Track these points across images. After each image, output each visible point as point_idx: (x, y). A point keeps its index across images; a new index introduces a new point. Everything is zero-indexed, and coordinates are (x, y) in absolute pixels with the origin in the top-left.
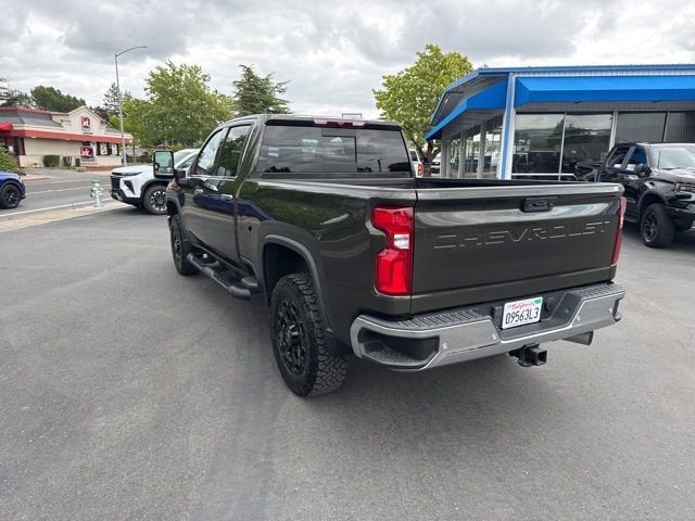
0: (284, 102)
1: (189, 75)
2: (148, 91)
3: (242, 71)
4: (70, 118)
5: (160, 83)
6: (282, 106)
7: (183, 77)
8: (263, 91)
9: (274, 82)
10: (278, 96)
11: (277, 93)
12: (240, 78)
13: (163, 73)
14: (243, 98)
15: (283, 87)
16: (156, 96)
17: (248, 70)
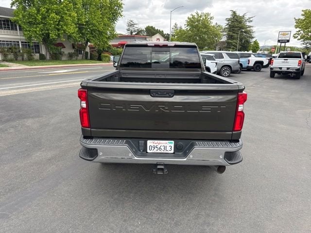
0: (250, 27)
1: (204, 17)
2: (186, 26)
3: (231, 13)
4: (153, 39)
5: (191, 22)
6: (248, 29)
7: (202, 19)
8: (240, 22)
9: (247, 17)
10: (248, 24)
11: (247, 23)
12: (229, 17)
13: (193, 17)
14: (230, 26)
15: (251, 19)
16: (189, 28)
17: (234, 13)
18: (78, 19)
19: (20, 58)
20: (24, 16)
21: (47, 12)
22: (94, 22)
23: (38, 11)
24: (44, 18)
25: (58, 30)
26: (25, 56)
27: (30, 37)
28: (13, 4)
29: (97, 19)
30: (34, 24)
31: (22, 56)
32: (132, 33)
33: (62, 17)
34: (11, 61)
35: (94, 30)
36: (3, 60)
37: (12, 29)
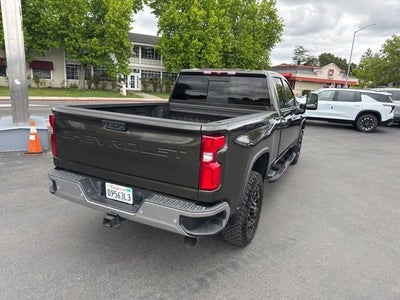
2: (382, 52)
4: (323, 70)
5: (392, 47)
13: (396, 39)
16: (386, 55)
18: (224, 47)
19: (158, 90)
20: (166, 44)
21: (191, 38)
22: (243, 49)
23: (181, 37)
24: (186, 46)
25: (200, 59)
26: (164, 88)
27: (170, 67)
28: (159, 32)
29: (246, 45)
30: (176, 52)
31: (161, 87)
32: (299, 62)
33: (206, 44)
34: (149, 92)
35: (242, 60)
36: (142, 91)
37: (156, 58)
